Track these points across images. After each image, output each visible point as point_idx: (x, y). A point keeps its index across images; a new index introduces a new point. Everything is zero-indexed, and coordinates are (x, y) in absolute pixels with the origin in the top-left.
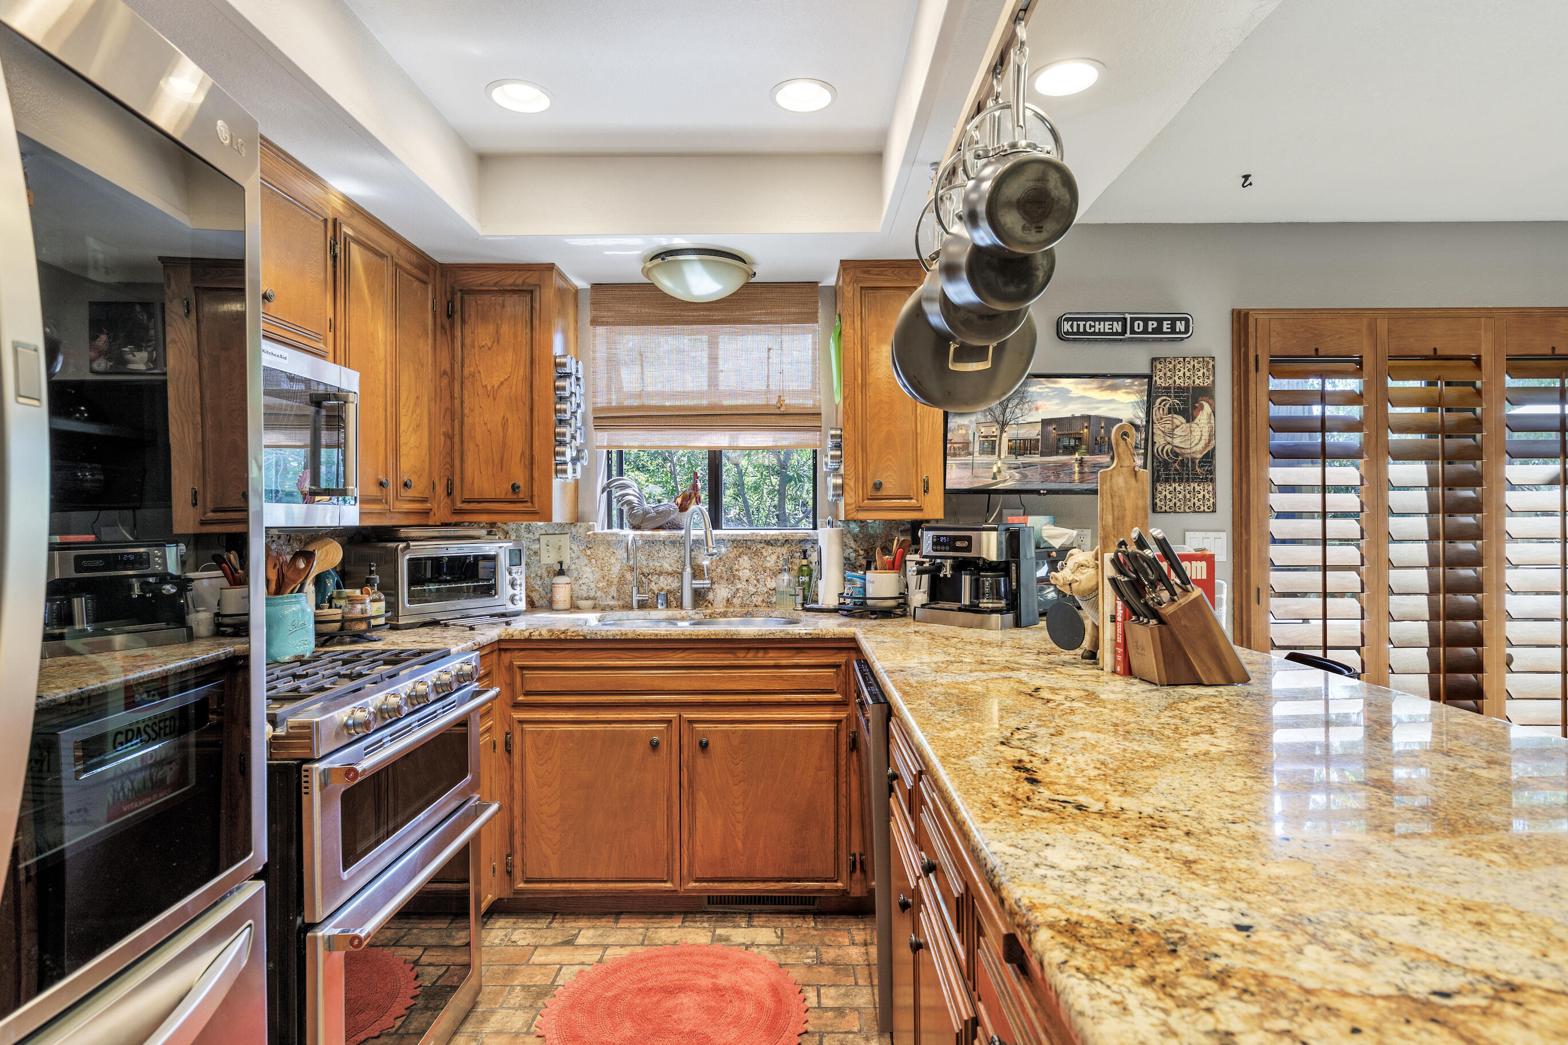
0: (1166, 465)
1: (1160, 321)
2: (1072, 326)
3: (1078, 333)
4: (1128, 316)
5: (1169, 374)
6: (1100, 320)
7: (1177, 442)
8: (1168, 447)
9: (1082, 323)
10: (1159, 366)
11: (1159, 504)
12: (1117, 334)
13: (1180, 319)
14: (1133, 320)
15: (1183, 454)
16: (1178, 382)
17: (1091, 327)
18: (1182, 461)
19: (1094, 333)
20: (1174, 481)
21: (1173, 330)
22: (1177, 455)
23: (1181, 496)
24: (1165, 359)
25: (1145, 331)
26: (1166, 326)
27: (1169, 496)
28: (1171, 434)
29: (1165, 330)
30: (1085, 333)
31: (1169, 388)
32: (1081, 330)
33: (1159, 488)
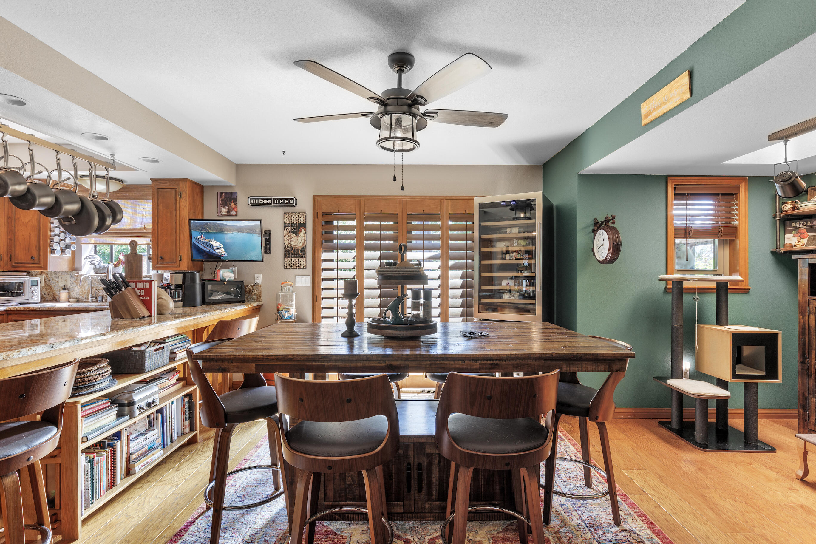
0: (289, 251)
1: (284, 200)
2: (253, 201)
3: (256, 204)
4: (273, 198)
5: (290, 219)
6: (264, 199)
7: (292, 243)
8: (289, 245)
9: (257, 200)
10: (286, 216)
11: (286, 265)
12: (270, 204)
13: (291, 199)
14: (274, 199)
15: (294, 248)
16: (293, 221)
17: (260, 201)
18: (294, 250)
19: (261, 204)
20: (291, 257)
21: (289, 202)
22: (292, 248)
23: (294, 263)
24: (288, 213)
25: (279, 203)
26: (286, 201)
27: (289, 263)
28: (291, 241)
29: (286, 203)
30: (258, 204)
31: (289, 224)
32: (257, 203)
33: (286, 260)
